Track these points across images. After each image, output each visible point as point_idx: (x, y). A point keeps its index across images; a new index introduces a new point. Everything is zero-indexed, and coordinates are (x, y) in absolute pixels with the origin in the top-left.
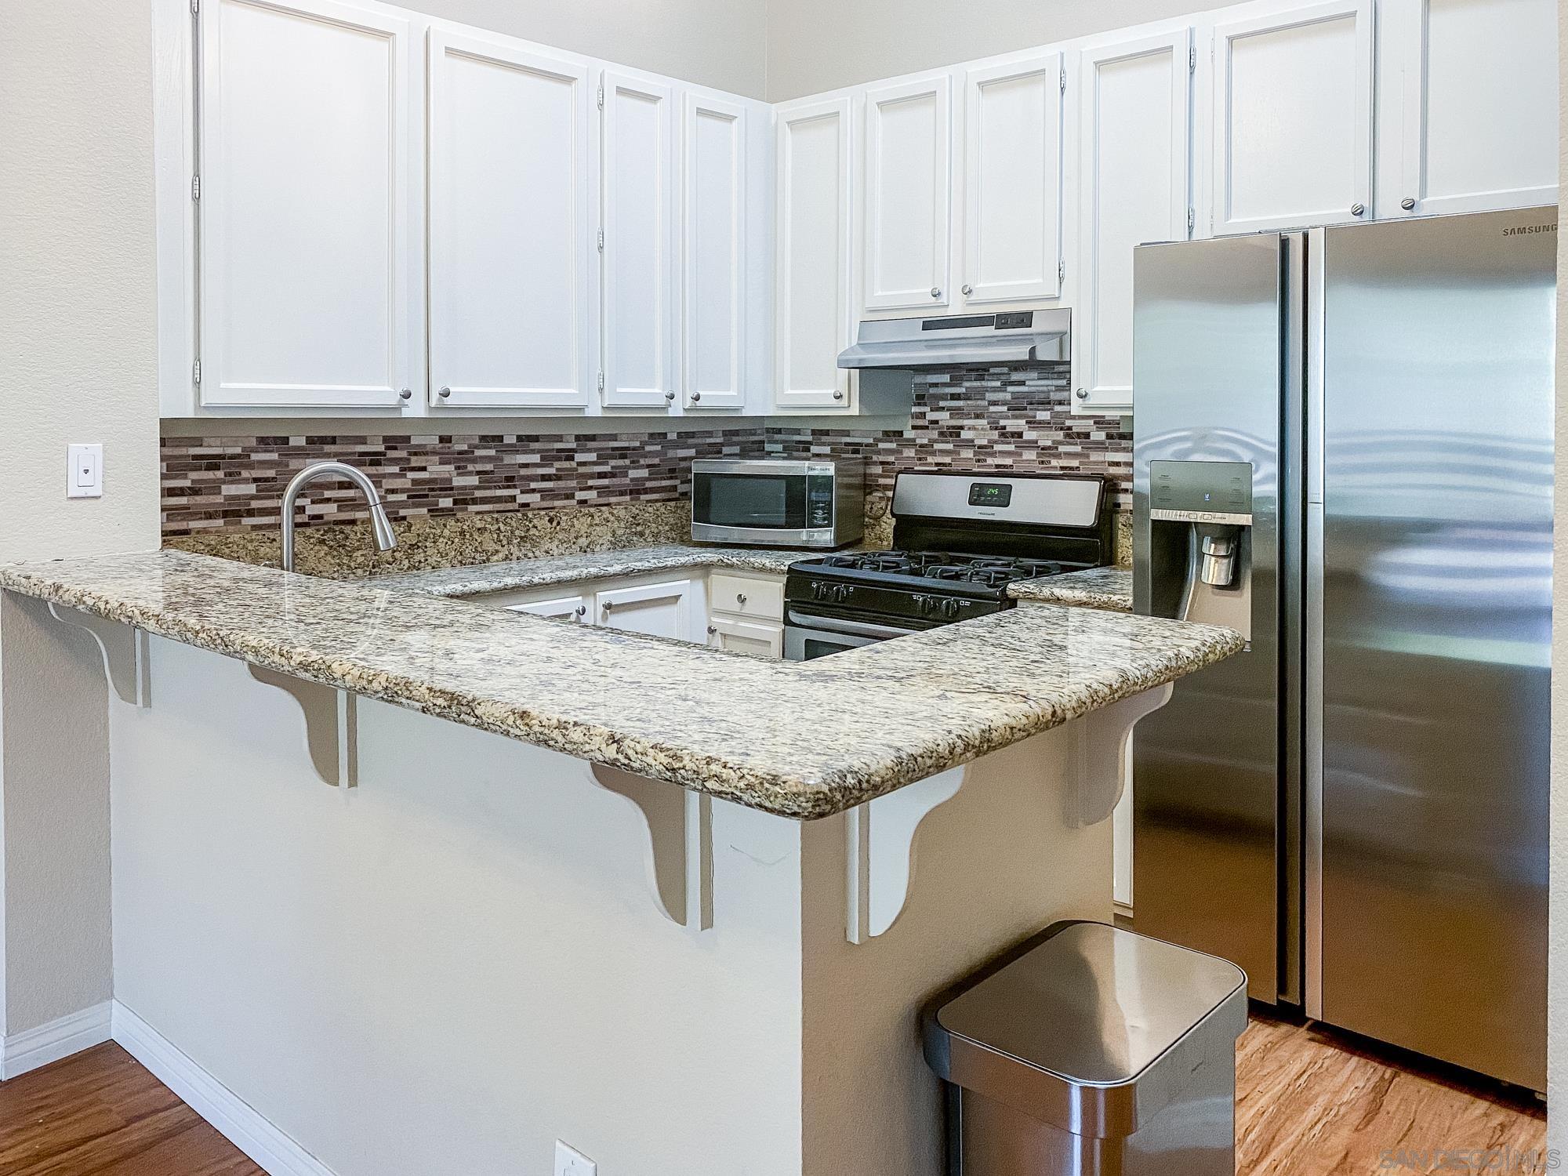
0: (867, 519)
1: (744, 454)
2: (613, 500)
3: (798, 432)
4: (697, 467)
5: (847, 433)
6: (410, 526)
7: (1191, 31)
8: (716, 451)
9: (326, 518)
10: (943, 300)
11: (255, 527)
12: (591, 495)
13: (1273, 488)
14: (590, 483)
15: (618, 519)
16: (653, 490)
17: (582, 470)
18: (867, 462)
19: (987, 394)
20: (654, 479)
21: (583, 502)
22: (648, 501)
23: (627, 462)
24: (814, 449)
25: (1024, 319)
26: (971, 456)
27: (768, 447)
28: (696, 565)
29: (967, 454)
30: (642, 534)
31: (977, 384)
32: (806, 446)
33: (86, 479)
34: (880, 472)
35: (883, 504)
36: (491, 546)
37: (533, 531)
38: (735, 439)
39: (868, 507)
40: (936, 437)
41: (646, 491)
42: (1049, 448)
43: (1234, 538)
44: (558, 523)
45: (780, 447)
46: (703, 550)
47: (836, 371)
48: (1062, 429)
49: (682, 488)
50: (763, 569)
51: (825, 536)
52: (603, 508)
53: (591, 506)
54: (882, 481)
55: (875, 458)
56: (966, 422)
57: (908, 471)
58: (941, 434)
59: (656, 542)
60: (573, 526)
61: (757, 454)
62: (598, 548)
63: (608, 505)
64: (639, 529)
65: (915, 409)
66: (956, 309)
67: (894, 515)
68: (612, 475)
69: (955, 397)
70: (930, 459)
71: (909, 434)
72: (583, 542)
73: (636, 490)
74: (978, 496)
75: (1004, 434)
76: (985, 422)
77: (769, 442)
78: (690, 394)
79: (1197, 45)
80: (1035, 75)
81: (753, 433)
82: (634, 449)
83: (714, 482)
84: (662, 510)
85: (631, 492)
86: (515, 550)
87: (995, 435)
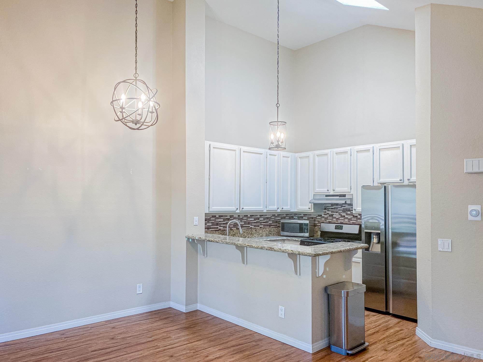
0: (315, 232)
1: (290, 219)
2: (266, 227)
3: (300, 214)
4: (282, 221)
5: (311, 215)
6: (234, 231)
7: (373, 147)
8: (284, 218)
9: (221, 229)
10: (329, 191)
11: (211, 231)
12: (262, 226)
13: (384, 227)
14: (262, 224)
15: (267, 231)
16: (273, 225)
17: (261, 221)
18: (315, 221)
19: (338, 208)
20: (273, 223)
21: (261, 227)
22: (272, 227)
23: (268, 220)
24: (304, 218)
25: (344, 196)
26: (335, 220)
27: (294, 217)
28: (282, 240)
29: (334, 219)
30: (271, 234)
31: (336, 206)
32: (302, 217)
33: (196, 222)
34: (317, 223)
35: (318, 229)
36: (246, 235)
37: (253, 233)
38: (288, 216)
39: (315, 229)
40: (328, 216)
41: (272, 226)
42: (350, 219)
43: (378, 235)
44: (257, 231)
45: (297, 217)
46: (283, 237)
47: (309, 204)
48: (352, 215)
49: (278, 225)
50: (295, 240)
51: (307, 235)
52: (264, 229)
53: (262, 228)
54: (318, 224)
55: (316, 220)
56: (334, 214)
57: (323, 222)
58: (329, 216)
59: (274, 235)
60: (259, 232)
61: (292, 219)
62: (263, 236)
63: (265, 228)
64: (271, 233)
65: (324, 211)
66: (332, 193)
67: (320, 231)
68: (266, 222)
69: (332, 209)
70: (327, 220)
71: (323, 215)
72: (261, 235)
73: (270, 226)
74: (336, 228)
75: (342, 216)
76: (338, 214)
77: (295, 216)
78: (281, 208)
79: (374, 149)
80: (346, 152)
81: (291, 214)
82: (270, 217)
83: (285, 224)
84: (275, 229)
85: (269, 226)
86: (250, 236)
87: (340, 216)
